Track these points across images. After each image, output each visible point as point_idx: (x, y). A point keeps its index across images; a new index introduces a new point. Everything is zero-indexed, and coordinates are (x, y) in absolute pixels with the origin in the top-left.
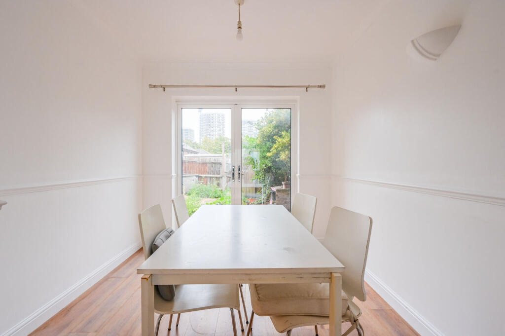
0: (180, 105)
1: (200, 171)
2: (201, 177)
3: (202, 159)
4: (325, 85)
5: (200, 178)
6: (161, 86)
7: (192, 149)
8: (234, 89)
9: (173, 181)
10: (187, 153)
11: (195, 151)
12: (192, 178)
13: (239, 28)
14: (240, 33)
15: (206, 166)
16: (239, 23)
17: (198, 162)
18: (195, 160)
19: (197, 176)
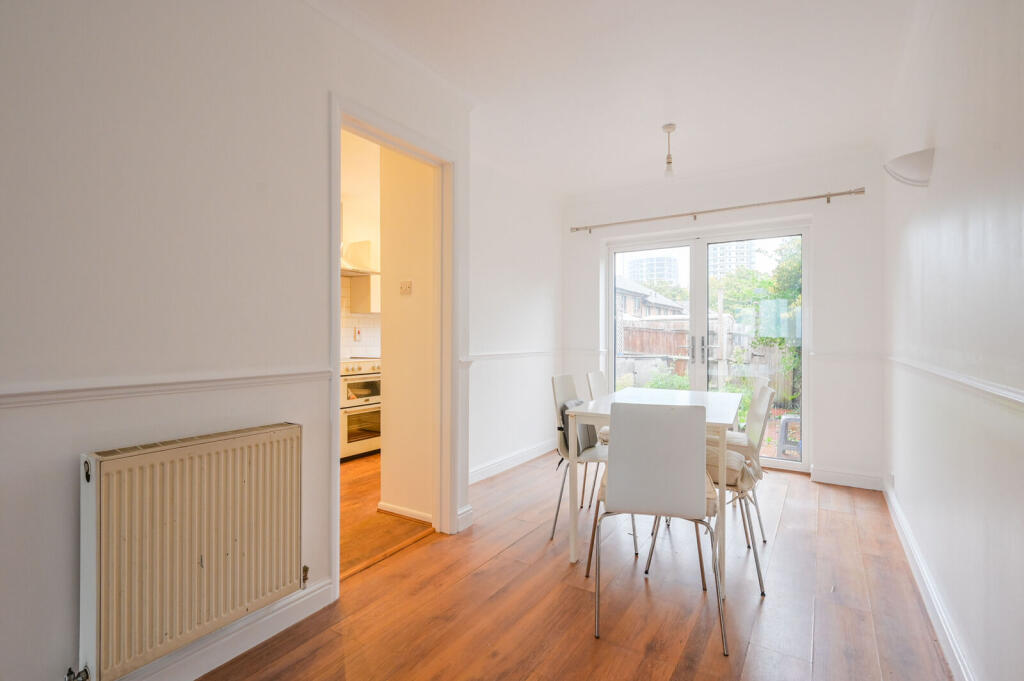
0: (613, 249)
1: (670, 348)
2: (671, 359)
3: (675, 326)
4: (863, 188)
5: (669, 360)
6: (586, 228)
7: (669, 302)
8: (692, 217)
9: (602, 359)
10: (656, 311)
11: (677, 306)
12: (653, 362)
13: (669, 163)
14: (669, 169)
15: (684, 338)
16: (669, 157)
17: (666, 329)
18: (662, 326)
19: (663, 359)
